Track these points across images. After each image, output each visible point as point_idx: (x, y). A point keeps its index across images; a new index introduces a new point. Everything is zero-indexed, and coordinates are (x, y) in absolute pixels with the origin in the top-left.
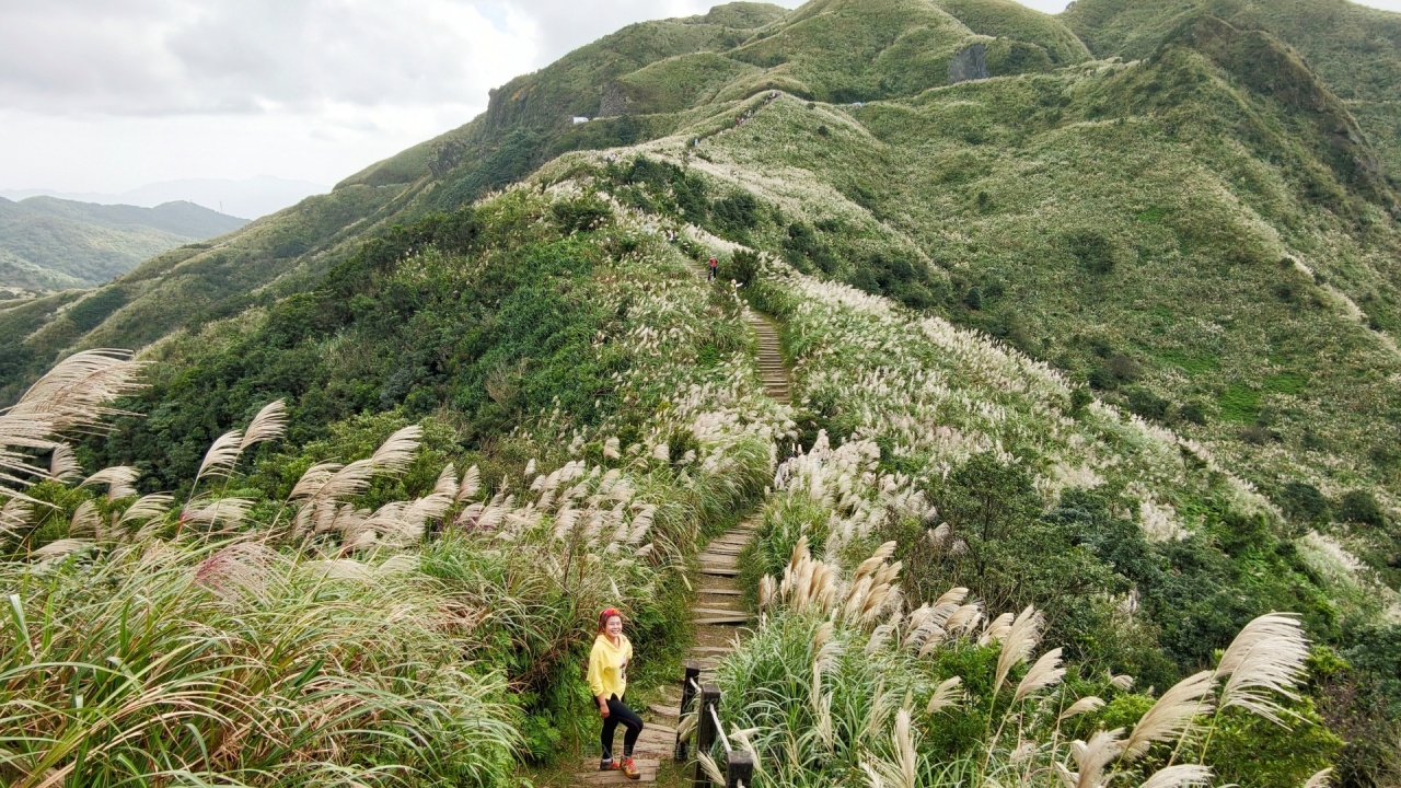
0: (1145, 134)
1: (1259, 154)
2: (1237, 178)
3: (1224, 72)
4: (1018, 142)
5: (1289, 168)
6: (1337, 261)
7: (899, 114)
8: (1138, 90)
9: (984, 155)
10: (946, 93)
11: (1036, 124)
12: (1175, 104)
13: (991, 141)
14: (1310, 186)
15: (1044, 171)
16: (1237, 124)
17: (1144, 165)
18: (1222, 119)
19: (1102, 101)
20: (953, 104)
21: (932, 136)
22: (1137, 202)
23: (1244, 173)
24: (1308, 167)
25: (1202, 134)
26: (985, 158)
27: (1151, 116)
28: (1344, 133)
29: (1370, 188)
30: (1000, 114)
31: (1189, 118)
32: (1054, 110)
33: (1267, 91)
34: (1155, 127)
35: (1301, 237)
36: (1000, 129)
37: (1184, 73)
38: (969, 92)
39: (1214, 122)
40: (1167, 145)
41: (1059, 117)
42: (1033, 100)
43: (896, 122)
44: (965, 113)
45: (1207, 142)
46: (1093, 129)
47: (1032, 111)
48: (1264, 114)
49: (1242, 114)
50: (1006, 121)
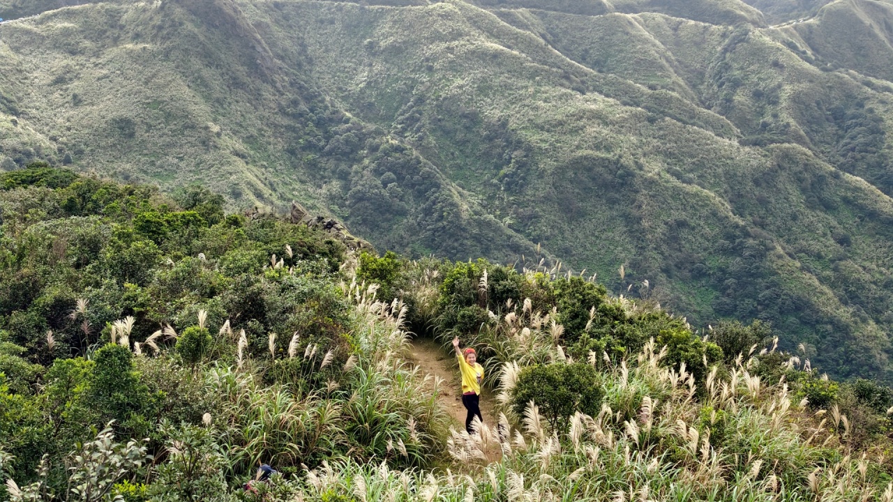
0: (155, 57)
1: (209, 65)
2: (197, 80)
3: (194, 17)
4: (97, 54)
5: (224, 70)
6: (240, 119)
7: (28, 32)
8: (154, 27)
9: (78, 64)
10: (55, 15)
11: (107, 41)
12: (169, 38)
13: (82, 52)
14: (235, 79)
15: (108, 77)
16: (198, 49)
17: (154, 76)
18: (190, 47)
19: (140, 28)
20: (59, 25)
21: (49, 49)
22: (148, 98)
23: (199, 77)
24: (233, 69)
25: (181, 57)
26: (77, 67)
27: (159, 43)
28: (253, 47)
29: (266, 76)
30: (87, 32)
31: (174, 48)
32: (116, 31)
33: (216, 27)
34: (160, 53)
35: (225, 109)
36: (87, 43)
37: (173, 21)
38: (69, 15)
39: (186, 49)
40: (164, 63)
41: (119, 37)
42: (106, 23)
43: (25, 38)
44: (66, 33)
45: (183, 61)
46: (132, 51)
47: (105, 31)
48: (213, 41)
49: (201, 43)
50: (91, 38)
